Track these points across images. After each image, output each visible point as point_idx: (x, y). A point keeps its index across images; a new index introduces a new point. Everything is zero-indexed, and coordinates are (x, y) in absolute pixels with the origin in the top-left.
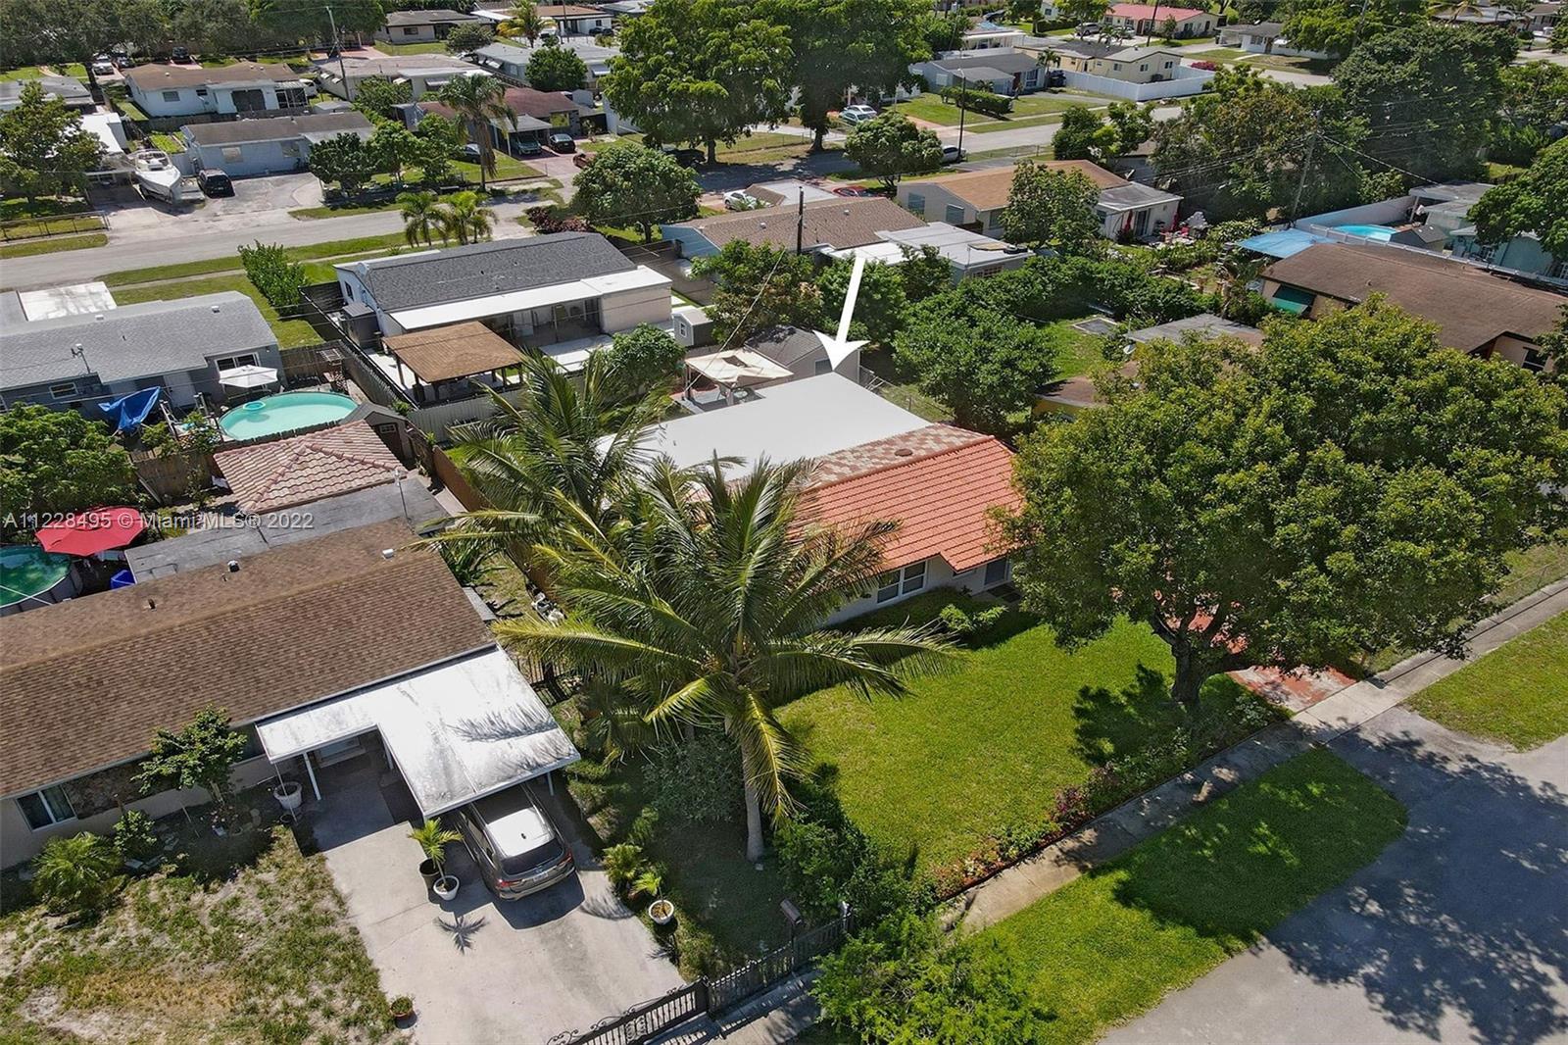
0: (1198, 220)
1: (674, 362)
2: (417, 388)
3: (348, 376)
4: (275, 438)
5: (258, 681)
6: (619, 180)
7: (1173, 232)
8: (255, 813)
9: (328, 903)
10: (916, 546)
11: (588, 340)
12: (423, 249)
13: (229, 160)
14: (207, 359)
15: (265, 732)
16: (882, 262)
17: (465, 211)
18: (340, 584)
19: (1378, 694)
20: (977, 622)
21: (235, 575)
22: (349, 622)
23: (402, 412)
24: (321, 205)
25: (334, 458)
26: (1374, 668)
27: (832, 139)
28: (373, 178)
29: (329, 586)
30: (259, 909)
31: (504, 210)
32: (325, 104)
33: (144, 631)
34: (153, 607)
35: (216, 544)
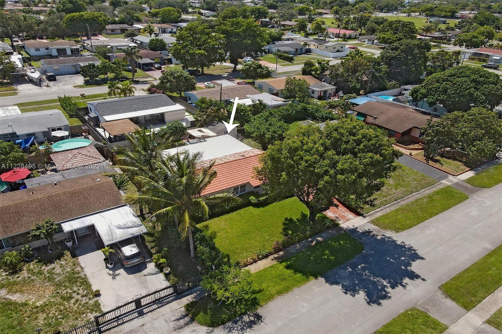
0: (341, 93)
1: (183, 131)
2: (110, 137)
3: (89, 134)
4: (68, 150)
5: (62, 212)
6: (172, 79)
7: (334, 96)
8: (59, 247)
9: (79, 269)
10: (243, 180)
11: (161, 125)
12: (113, 98)
13: (55, 70)
14: (48, 128)
15: (63, 225)
16: (244, 104)
17: (126, 87)
18: (85, 188)
19: (363, 220)
20: (259, 200)
21: (56, 186)
22: (87, 198)
23: (105, 144)
24: (83, 84)
25: (85, 156)
26: (364, 213)
27: (239, 67)
28: (99, 76)
29: (82, 188)
30: (60, 270)
31: (138, 86)
32: (86, 53)
33: (31, 199)
34: (33, 194)
35: (51, 178)
